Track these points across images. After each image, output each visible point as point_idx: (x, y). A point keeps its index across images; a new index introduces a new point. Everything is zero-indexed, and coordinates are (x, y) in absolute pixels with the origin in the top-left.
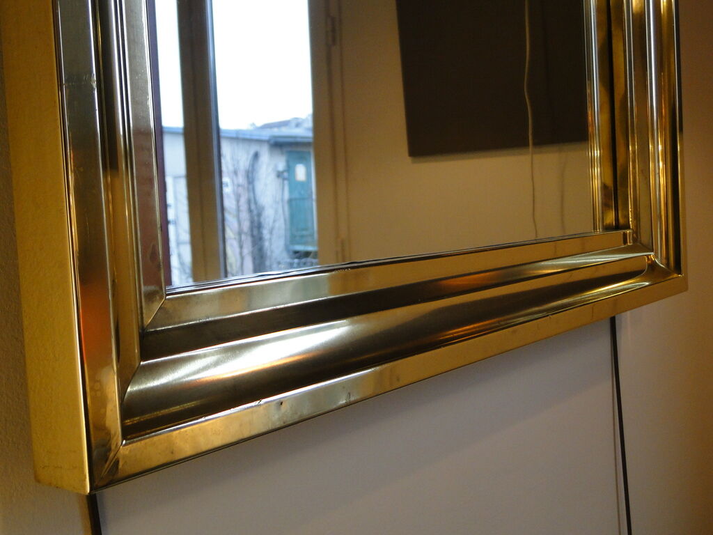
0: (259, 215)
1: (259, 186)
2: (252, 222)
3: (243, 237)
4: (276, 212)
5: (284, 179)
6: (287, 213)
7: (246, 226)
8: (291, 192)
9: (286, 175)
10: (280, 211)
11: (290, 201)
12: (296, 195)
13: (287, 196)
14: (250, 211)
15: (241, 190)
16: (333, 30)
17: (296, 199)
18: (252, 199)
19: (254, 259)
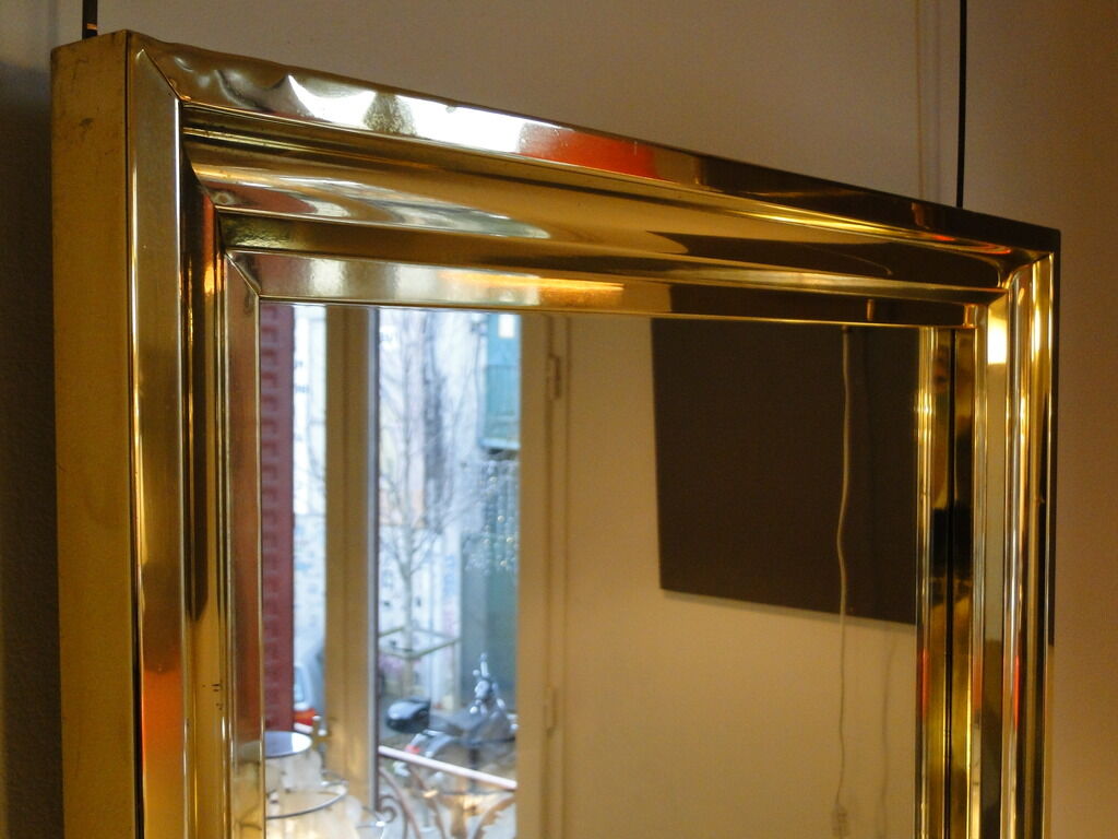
0: (439, 388)
1: (442, 346)
2: (427, 402)
3: (412, 425)
4: (465, 387)
5: (481, 335)
6: (483, 389)
7: (417, 408)
8: (490, 354)
9: (484, 328)
10: (472, 388)
11: (488, 369)
12: (497, 360)
13: (483, 361)
14: (426, 382)
15: (412, 350)
16: (558, 378)
17: (497, 367)
18: (430, 366)
19: (427, 458)
